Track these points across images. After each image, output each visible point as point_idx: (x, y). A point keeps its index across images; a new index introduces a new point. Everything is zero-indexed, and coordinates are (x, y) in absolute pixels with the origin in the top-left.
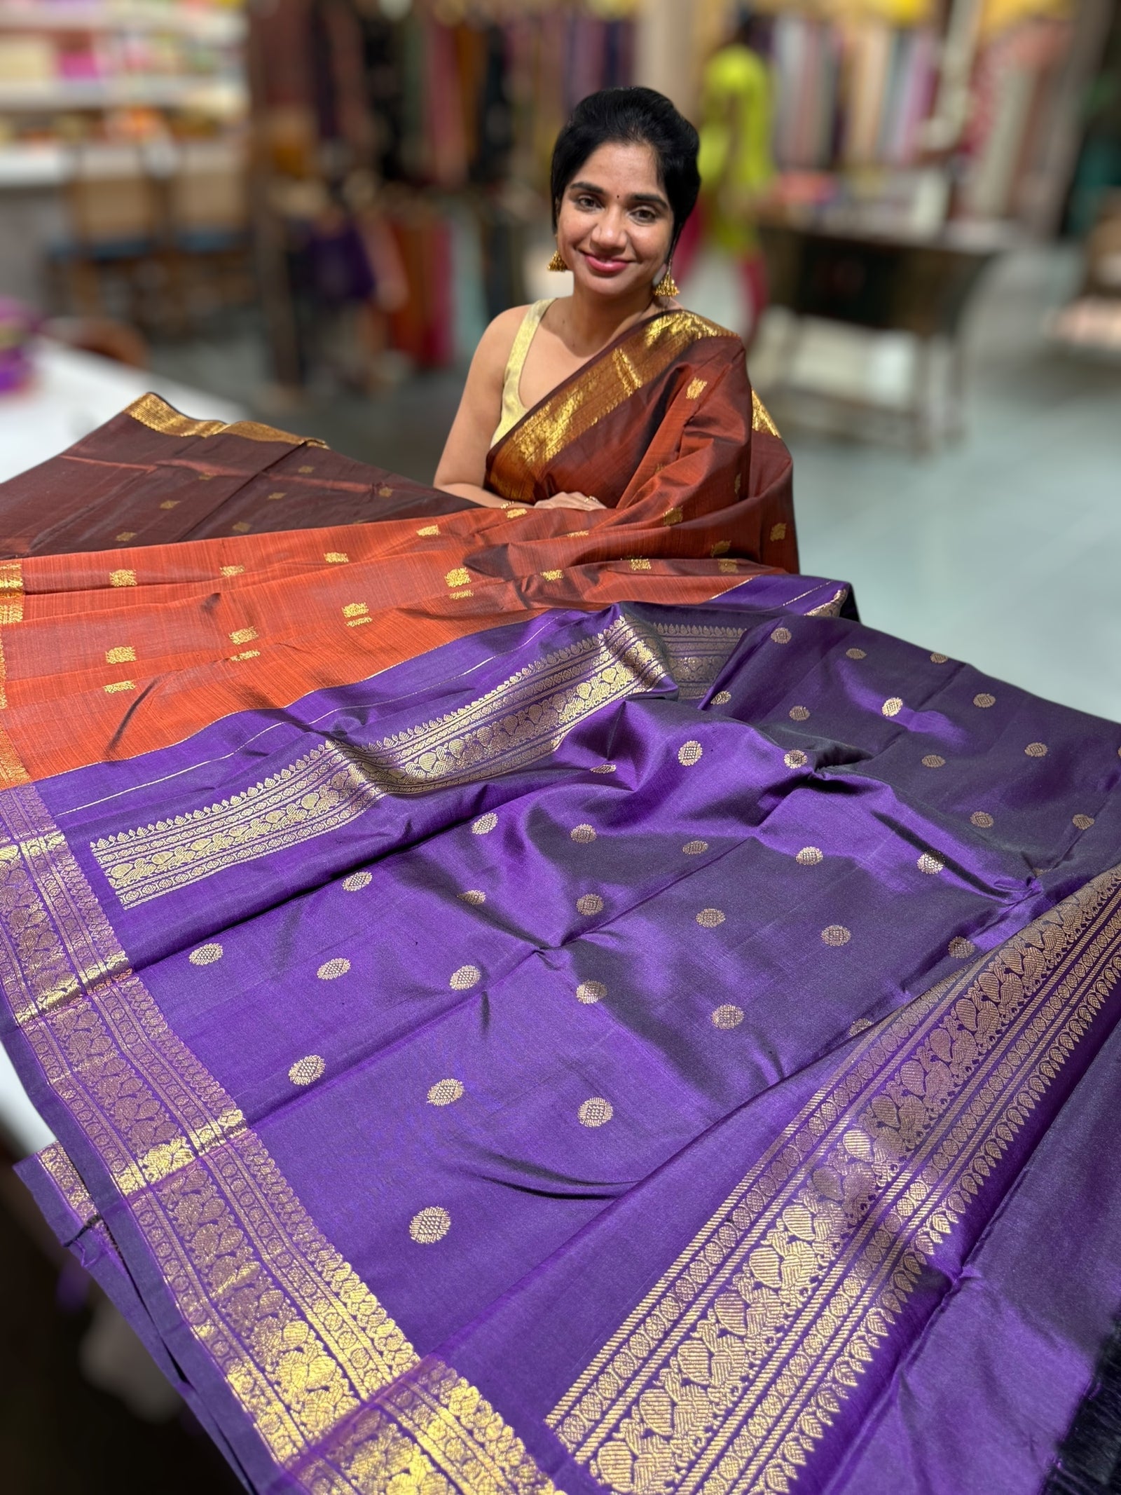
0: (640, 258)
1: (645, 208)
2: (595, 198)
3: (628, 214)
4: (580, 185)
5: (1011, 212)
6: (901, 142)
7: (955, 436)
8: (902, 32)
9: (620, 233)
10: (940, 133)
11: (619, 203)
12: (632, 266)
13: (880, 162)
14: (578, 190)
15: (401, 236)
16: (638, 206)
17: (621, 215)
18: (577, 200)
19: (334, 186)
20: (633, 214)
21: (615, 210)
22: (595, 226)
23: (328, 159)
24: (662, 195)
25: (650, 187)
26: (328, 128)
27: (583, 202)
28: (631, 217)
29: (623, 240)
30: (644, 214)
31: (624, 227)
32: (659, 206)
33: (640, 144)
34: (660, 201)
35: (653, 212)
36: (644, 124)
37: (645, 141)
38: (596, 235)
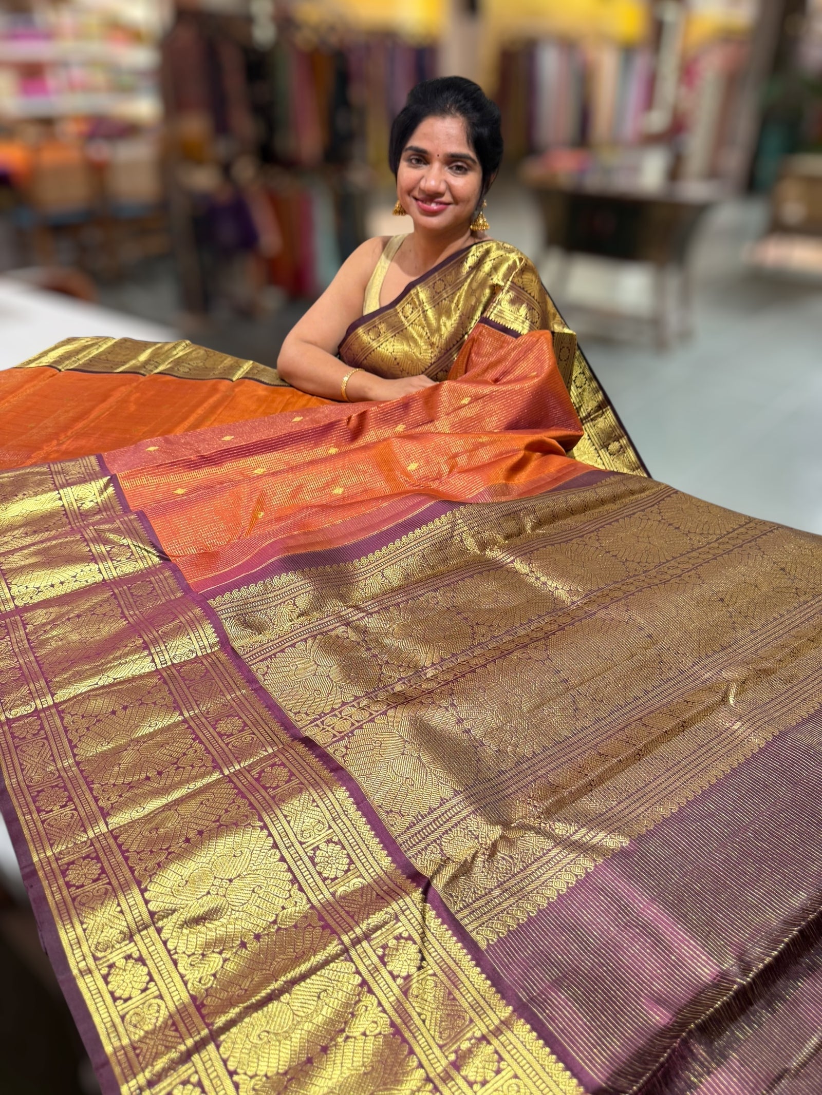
0: (456, 201)
1: (460, 164)
2: (422, 158)
3: (446, 168)
4: (411, 148)
5: (713, 173)
6: (630, 127)
7: (686, 336)
8: (628, 51)
9: (440, 182)
10: (658, 120)
11: (439, 160)
12: (451, 207)
13: (615, 142)
14: (410, 152)
15: (276, 202)
16: (454, 162)
17: (440, 170)
18: (409, 160)
19: (226, 169)
20: (451, 168)
21: (436, 165)
22: (422, 177)
23: (222, 148)
24: (472, 154)
25: (462, 148)
26: (221, 127)
27: (414, 161)
28: (449, 170)
29: (442, 187)
30: (459, 168)
31: (443, 177)
32: (469, 162)
33: (454, 116)
34: (470, 158)
35: (465, 166)
36: (457, 101)
37: (458, 114)
38: (423, 184)
